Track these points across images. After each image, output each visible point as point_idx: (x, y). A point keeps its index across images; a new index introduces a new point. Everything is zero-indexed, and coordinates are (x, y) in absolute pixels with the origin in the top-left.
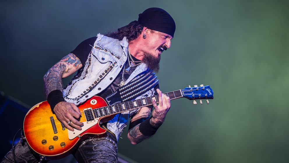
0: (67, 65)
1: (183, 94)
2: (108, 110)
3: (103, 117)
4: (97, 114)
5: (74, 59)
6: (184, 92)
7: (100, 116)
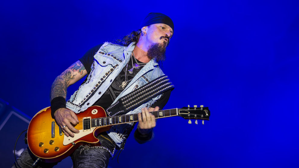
0: (72, 72)
1: (178, 113)
2: (105, 121)
3: (99, 127)
4: (94, 124)
5: (79, 65)
6: (180, 111)
7: (96, 126)
